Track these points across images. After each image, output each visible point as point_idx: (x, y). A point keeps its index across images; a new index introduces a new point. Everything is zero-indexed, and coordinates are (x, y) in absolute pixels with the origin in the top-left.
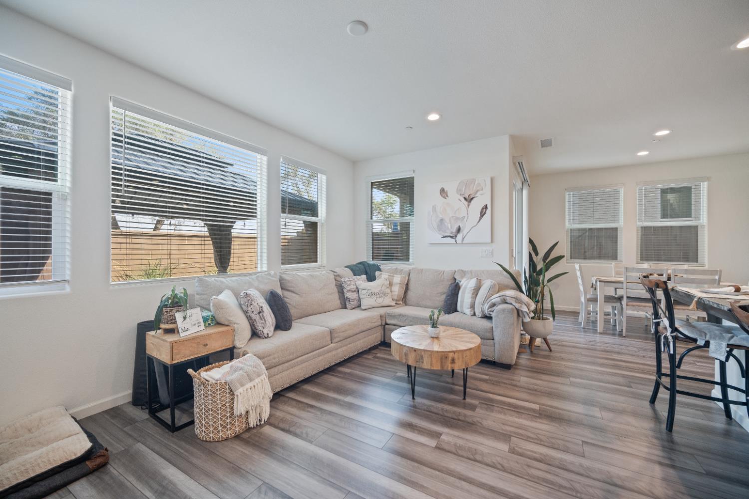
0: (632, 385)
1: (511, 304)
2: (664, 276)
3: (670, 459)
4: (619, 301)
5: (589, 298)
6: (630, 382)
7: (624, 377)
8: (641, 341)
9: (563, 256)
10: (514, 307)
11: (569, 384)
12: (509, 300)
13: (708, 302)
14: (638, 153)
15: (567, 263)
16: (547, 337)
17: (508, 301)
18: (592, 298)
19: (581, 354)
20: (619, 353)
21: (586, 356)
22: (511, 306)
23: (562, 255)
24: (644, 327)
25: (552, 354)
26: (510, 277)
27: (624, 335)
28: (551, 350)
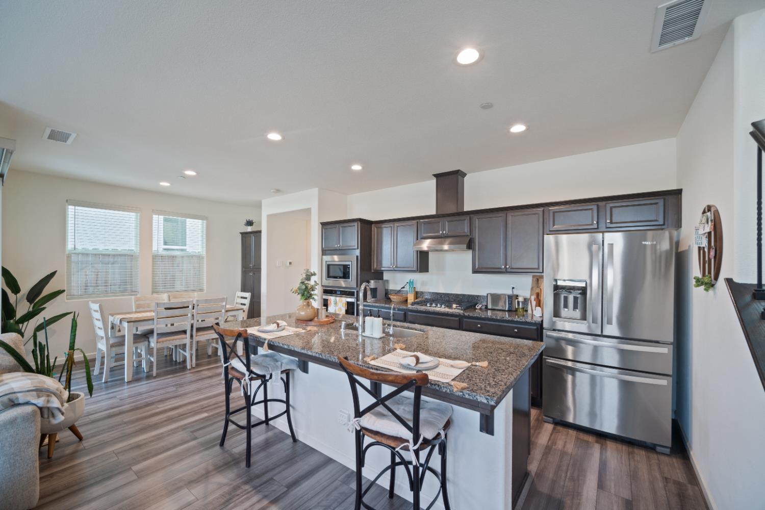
0: (196, 434)
1: (27, 403)
2: (190, 307)
3: (265, 497)
4: (147, 340)
5: (112, 344)
6: (192, 432)
7: (184, 429)
8: (172, 376)
9: (63, 291)
10: (34, 407)
11: (135, 477)
12: (22, 398)
13: (278, 344)
14: (161, 182)
15: (67, 299)
16: (75, 424)
17: (21, 401)
18: (116, 343)
19: (125, 423)
20: (162, 401)
21: (132, 422)
22: (29, 409)
23: (62, 289)
24: (164, 358)
25: (85, 444)
26: (5, 352)
27: (154, 374)
28: (80, 438)
